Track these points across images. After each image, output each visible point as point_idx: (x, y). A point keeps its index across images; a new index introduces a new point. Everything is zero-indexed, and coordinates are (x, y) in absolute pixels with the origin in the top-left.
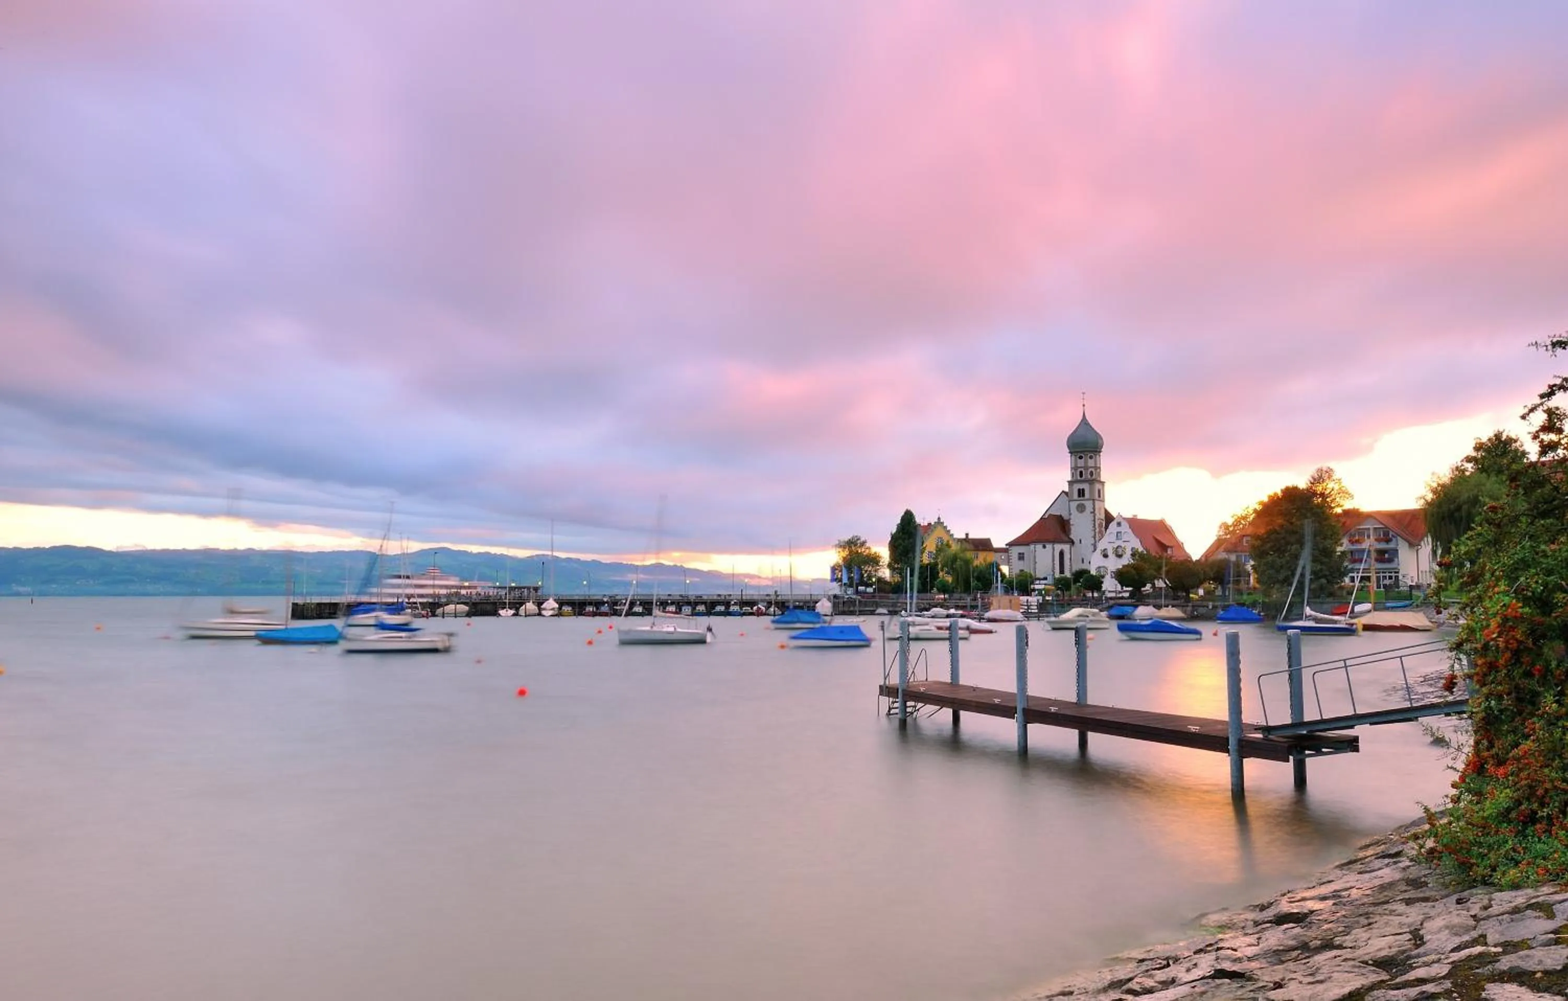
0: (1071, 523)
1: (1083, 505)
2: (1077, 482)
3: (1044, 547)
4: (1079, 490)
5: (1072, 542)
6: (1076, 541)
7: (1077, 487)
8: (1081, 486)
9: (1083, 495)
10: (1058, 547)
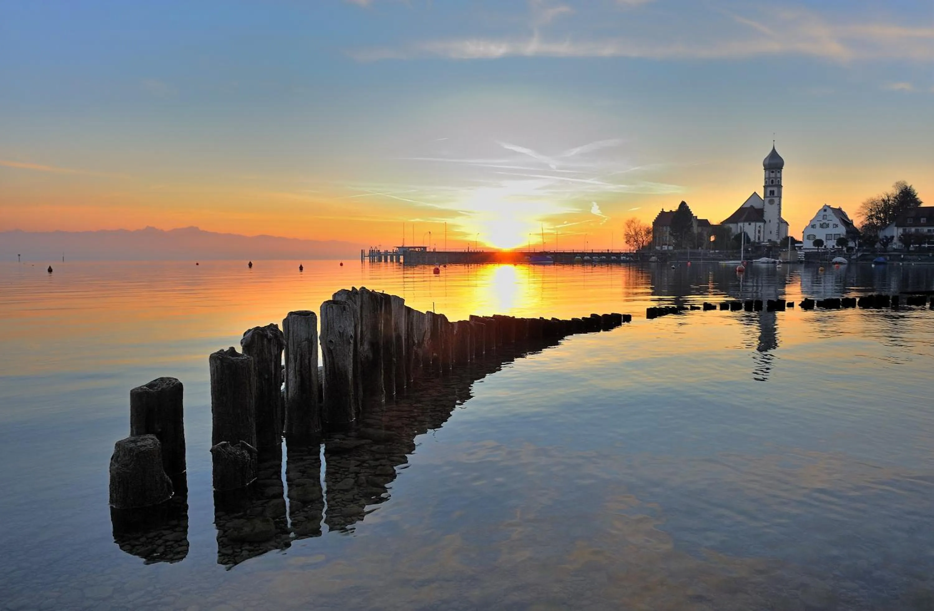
0: (765, 210)
1: (773, 200)
2: (769, 186)
3: (750, 224)
4: (771, 191)
5: (765, 222)
6: (767, 220)
7: (769, 189)
8: (772, 189)
9: (773, 194)
10: (758, 224)
